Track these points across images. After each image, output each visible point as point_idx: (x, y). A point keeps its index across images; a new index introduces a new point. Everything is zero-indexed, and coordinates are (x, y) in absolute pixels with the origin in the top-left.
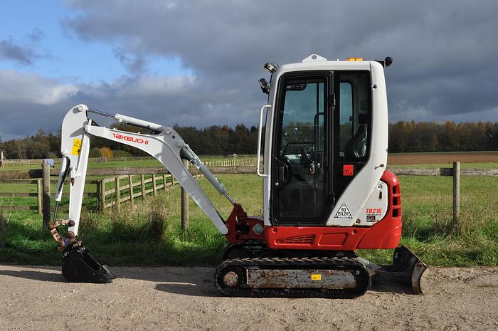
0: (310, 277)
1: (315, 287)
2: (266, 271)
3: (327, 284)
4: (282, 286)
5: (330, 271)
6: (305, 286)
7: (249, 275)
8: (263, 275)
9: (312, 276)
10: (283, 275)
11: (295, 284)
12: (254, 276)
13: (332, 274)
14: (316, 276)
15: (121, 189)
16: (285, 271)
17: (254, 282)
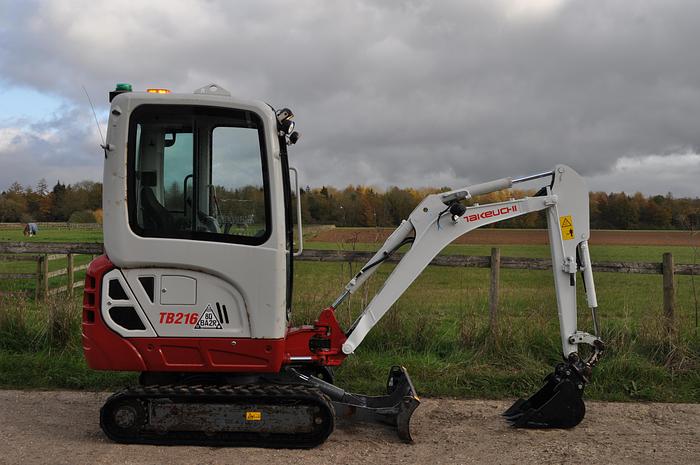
0: (245, 416)
1: (252, 430)
2: (179, 406)
3: (270, 426)
4: (203, 429)
5: (274, 407)
6: (236, 430)
7: (153, 410)
8: (175, 412)
9: (248, 414)
10: (204, 412)
11: (222, 425)
12: (161, 413)
13: (278, 412)
14: (252, 414)
15: (75, 269)
16: (207, 407)
17: (161, 421)
